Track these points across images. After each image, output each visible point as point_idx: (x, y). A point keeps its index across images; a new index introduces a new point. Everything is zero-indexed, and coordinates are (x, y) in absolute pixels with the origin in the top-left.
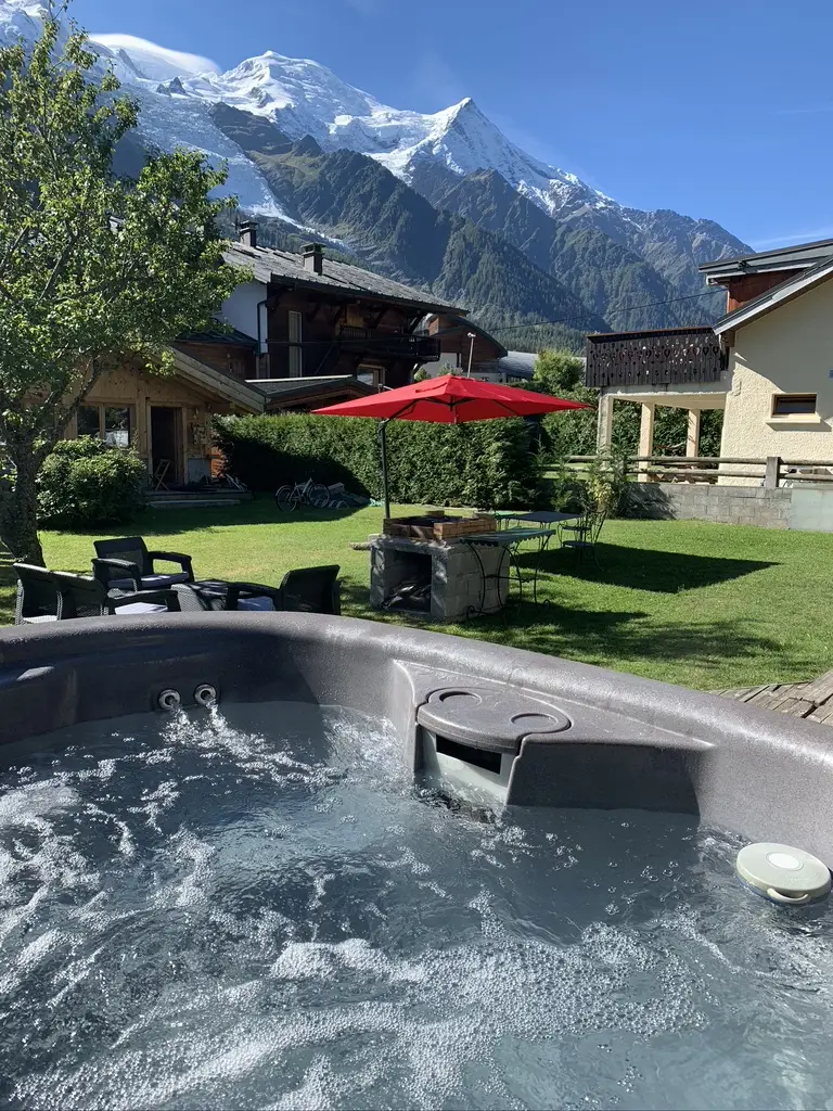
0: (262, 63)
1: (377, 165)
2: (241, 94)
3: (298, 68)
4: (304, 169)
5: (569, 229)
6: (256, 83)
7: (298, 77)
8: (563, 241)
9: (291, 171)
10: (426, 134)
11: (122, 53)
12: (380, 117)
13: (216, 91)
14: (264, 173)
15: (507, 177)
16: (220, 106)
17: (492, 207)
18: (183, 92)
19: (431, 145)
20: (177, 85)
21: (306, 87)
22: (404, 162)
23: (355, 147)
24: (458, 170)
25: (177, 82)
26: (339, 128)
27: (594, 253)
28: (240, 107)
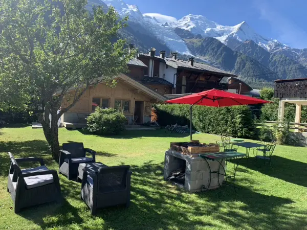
0: (188, 17)
1: (217, 40)
2: (182, 25)
3: (197, 18)
4: (197, 42)
5: (274, 55)
6: (186, 22)
7: (197, 19)
8: (272, 59)
9: (193, 43)
10: (231, 31)
11: (154, 18)
12: (219, 28)
13: (176, 25)
14: (187, 44)
15: (255, 41)
16: (176, 28)
17: (250, 50)
18: (168, 25)
19: (233, 34)
20: (166, 24)
21: (199, 22)
22: (225, 39)
23: (211, 36)
24: (240, 40)
25: (167, 23)
26: (207, 31)
27: (282, 61)
28: (182, 28)
